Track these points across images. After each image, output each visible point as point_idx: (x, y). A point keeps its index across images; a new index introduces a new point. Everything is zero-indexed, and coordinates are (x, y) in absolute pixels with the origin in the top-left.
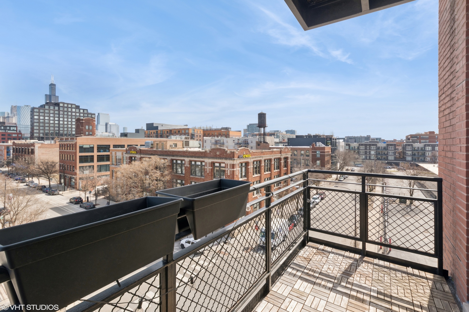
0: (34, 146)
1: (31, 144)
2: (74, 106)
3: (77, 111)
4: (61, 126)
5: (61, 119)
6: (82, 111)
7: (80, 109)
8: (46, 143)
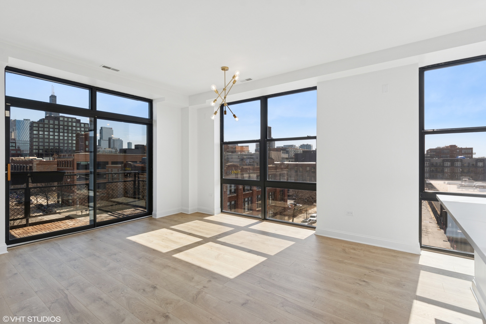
0: (32, 164)
1: (29, 161)
2: (75, 120)
3: (78, 125)
4: (61, 141)
5: (61, 134)
6: (83, 125)
7: (81, 123)
8: (45, 160)
